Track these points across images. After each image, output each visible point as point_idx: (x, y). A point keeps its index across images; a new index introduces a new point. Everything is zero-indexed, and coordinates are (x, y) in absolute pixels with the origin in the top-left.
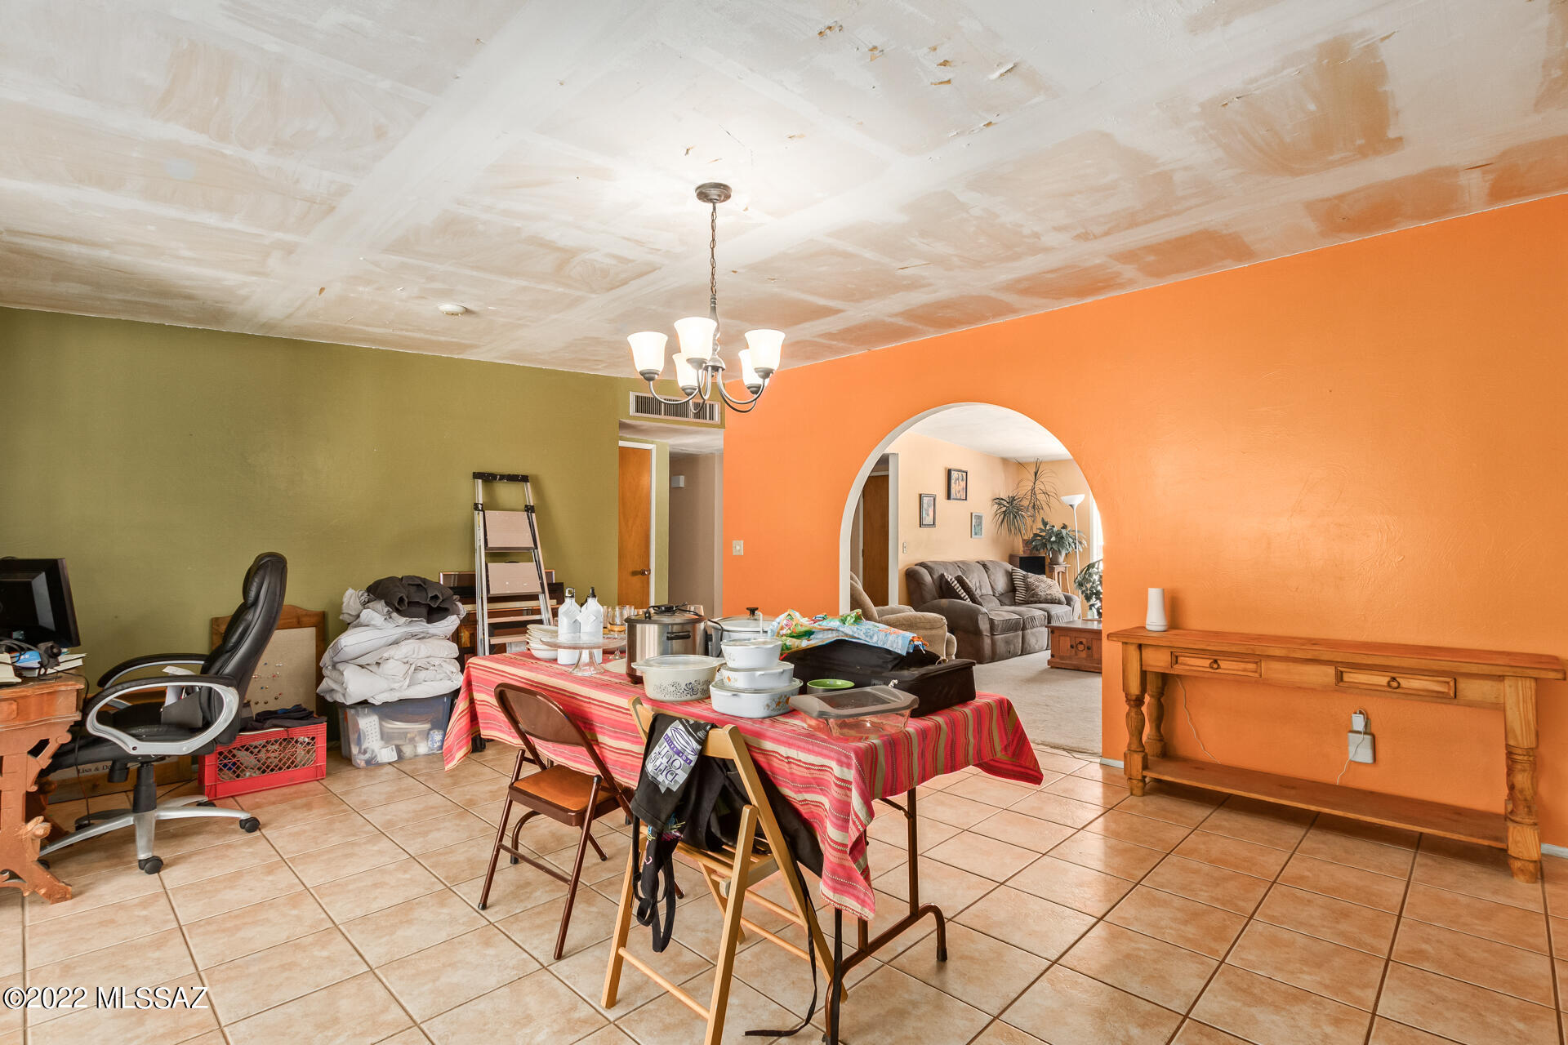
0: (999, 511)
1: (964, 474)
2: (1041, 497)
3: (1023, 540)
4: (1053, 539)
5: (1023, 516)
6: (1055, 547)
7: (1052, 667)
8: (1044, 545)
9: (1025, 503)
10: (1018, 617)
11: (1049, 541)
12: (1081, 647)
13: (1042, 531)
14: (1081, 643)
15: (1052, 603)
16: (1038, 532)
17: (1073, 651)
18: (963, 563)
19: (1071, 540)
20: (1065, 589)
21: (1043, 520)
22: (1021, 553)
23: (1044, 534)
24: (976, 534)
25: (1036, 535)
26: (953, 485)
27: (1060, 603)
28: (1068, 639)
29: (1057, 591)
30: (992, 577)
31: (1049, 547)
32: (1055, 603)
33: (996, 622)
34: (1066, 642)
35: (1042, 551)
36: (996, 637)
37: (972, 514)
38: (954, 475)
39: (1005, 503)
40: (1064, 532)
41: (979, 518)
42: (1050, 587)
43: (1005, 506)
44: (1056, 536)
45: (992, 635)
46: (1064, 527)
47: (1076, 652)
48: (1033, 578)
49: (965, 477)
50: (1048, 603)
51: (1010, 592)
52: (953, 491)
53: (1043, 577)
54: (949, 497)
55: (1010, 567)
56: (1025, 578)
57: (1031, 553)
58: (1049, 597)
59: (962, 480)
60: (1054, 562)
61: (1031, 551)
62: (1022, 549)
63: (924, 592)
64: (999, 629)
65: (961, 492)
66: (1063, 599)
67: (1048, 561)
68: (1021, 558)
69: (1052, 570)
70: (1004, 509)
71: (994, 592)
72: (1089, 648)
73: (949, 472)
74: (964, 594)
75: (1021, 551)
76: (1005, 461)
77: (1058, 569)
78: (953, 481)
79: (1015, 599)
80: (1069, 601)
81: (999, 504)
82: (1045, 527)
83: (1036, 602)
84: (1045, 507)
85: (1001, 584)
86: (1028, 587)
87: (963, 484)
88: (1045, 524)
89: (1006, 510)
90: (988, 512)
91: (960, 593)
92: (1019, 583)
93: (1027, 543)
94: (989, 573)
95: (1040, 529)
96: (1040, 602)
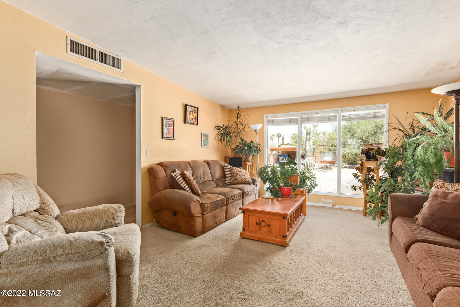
0: (219, 133)
1: (196, 109)
2: (240, 126)
3: (232, 149)
4: (246, 148)
5: (231, 136)
6: (247, 152)
7: (243, 238)
8: (242, 152)
9: (232, 129)
10: (223, 197)
11: (244, 149)
12: (263, 224)
13: (240, 144)
14: (263, 221)
15: (245, 184)
16: (238, 144)
17: (258, 226)
18: (194, 162)
19: (255, 149)
20: (252, 175)
21: (241, 138)
22: (230, 156)
23: (241, 145)
24: (204, 145)
25: (238, 146)
26: (188, 115)
27: (249, 183)
28: (254, 218)
29: (248, 177)
30: (212, 170)
31: (244, 152)
32: (247, 184)
33: (206, 205)
34: (253, 220)
35: (240, 154)
36: (206, 215)
37: (202, 133)
38: (189, 109)
39: (222, 129)
40: (252, 144)
41: (207, 136)
42: (244, 174)
43: (222, 131)
44: (248, 147)
45: (203, 214)
46: (252, 142)
47: (260, 227)
48: (235, 169)
49: (196, 111)
50: (243, 184)
51: (223, 177)
52: (188, 118)
53: (241, 169)
54: (185, 122)
55: (223, 163)
56: (231, 170)
57: (235, 156)
58: (244, 180)
59: (195, 113)
60: (247, 160)
61: (235, 154)
62: (231, 153)
63: (157, 184)
64: (208, 209)
65: (194, 120)
66: (251, 181)
67: (243, 160)
68: (230, 159)
69: (246, 165)
70: (222, 132)
71: (213, 179)
72: (269, 226)
73: (186, 106)
74: (184, 185)
75: (230, 154)
76: (223, 107)
77: (249, 164)
78: (188, 113)
79: (225, 182)
80: (254, 182)
81: (218, 129)
82: (242, 143)
83: (236, 184)
84: (242, 132)
85: (218, 173)
86: (233, 175)
87: (195, 115)
88: (242, 140)
89: (223, 133)
90: (213, 134)
91: (181, 185)
92: (228, 173)
93: (233, 150)
94: (211, 167)
95: (240, 143)
96: (239, 184)
